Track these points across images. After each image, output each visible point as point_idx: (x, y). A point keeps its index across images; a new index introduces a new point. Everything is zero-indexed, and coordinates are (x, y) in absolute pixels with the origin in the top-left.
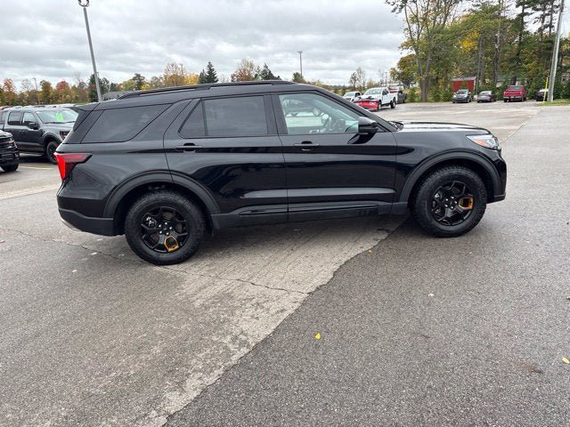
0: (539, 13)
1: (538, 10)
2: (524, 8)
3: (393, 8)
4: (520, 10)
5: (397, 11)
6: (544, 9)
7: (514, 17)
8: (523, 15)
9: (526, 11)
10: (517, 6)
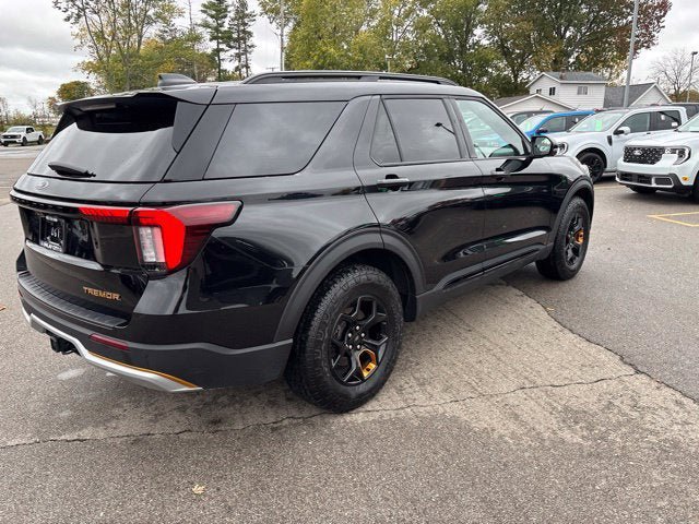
0: (234, 51)
1: (231, 47)
2: (218, 43)
3: (65, 15)
4: (214, 44)
5: (72, 20)
6: (239, 48)
7: (209, 51)
8: (218, 51)
9: (221, 46)
10: (211, 40)
